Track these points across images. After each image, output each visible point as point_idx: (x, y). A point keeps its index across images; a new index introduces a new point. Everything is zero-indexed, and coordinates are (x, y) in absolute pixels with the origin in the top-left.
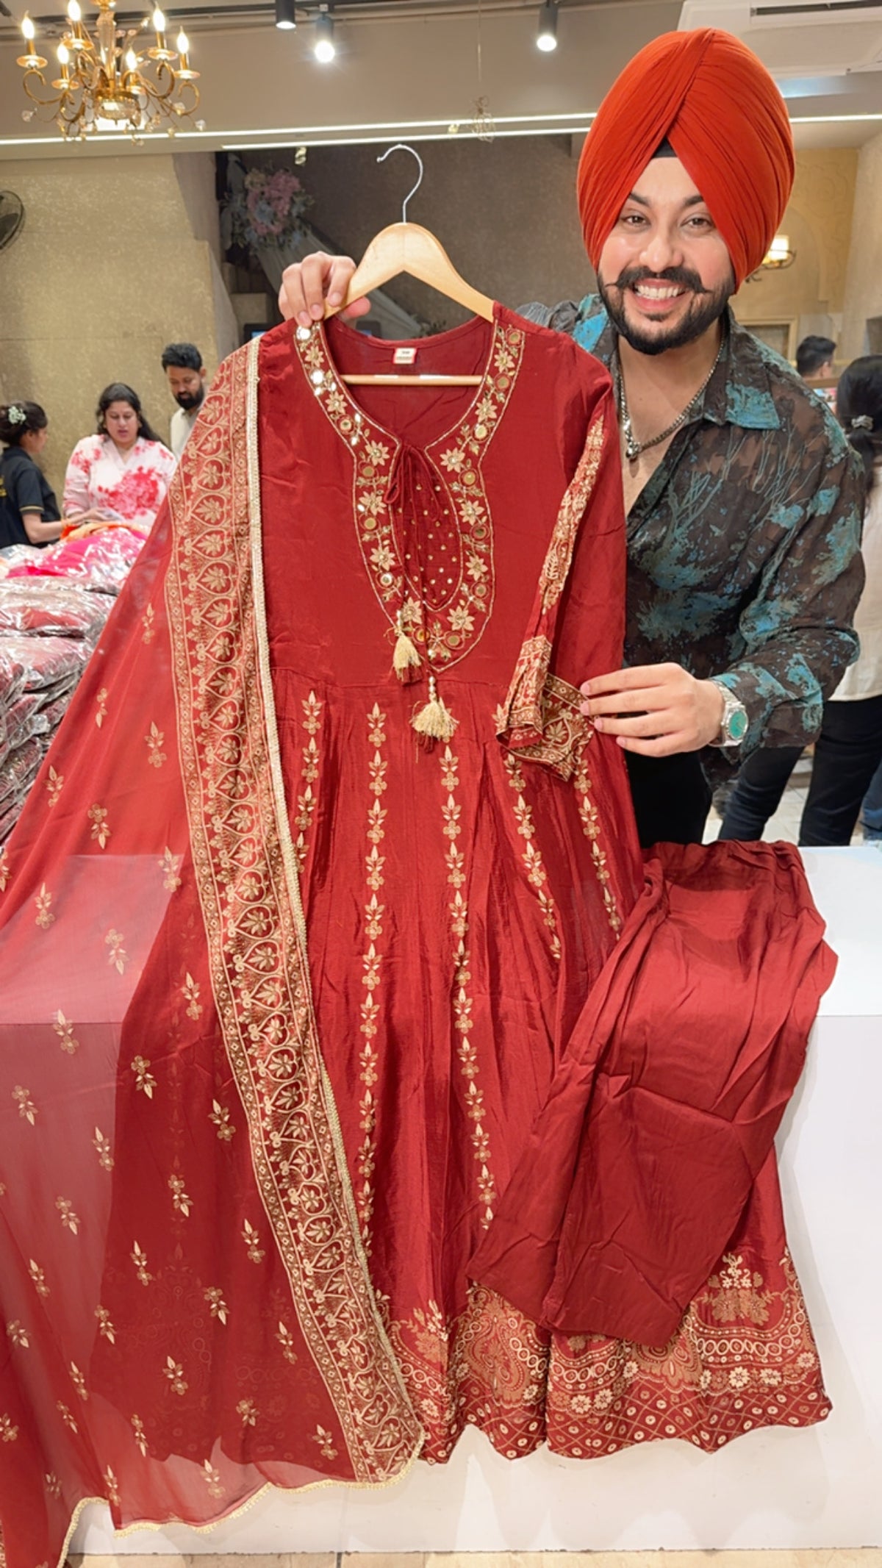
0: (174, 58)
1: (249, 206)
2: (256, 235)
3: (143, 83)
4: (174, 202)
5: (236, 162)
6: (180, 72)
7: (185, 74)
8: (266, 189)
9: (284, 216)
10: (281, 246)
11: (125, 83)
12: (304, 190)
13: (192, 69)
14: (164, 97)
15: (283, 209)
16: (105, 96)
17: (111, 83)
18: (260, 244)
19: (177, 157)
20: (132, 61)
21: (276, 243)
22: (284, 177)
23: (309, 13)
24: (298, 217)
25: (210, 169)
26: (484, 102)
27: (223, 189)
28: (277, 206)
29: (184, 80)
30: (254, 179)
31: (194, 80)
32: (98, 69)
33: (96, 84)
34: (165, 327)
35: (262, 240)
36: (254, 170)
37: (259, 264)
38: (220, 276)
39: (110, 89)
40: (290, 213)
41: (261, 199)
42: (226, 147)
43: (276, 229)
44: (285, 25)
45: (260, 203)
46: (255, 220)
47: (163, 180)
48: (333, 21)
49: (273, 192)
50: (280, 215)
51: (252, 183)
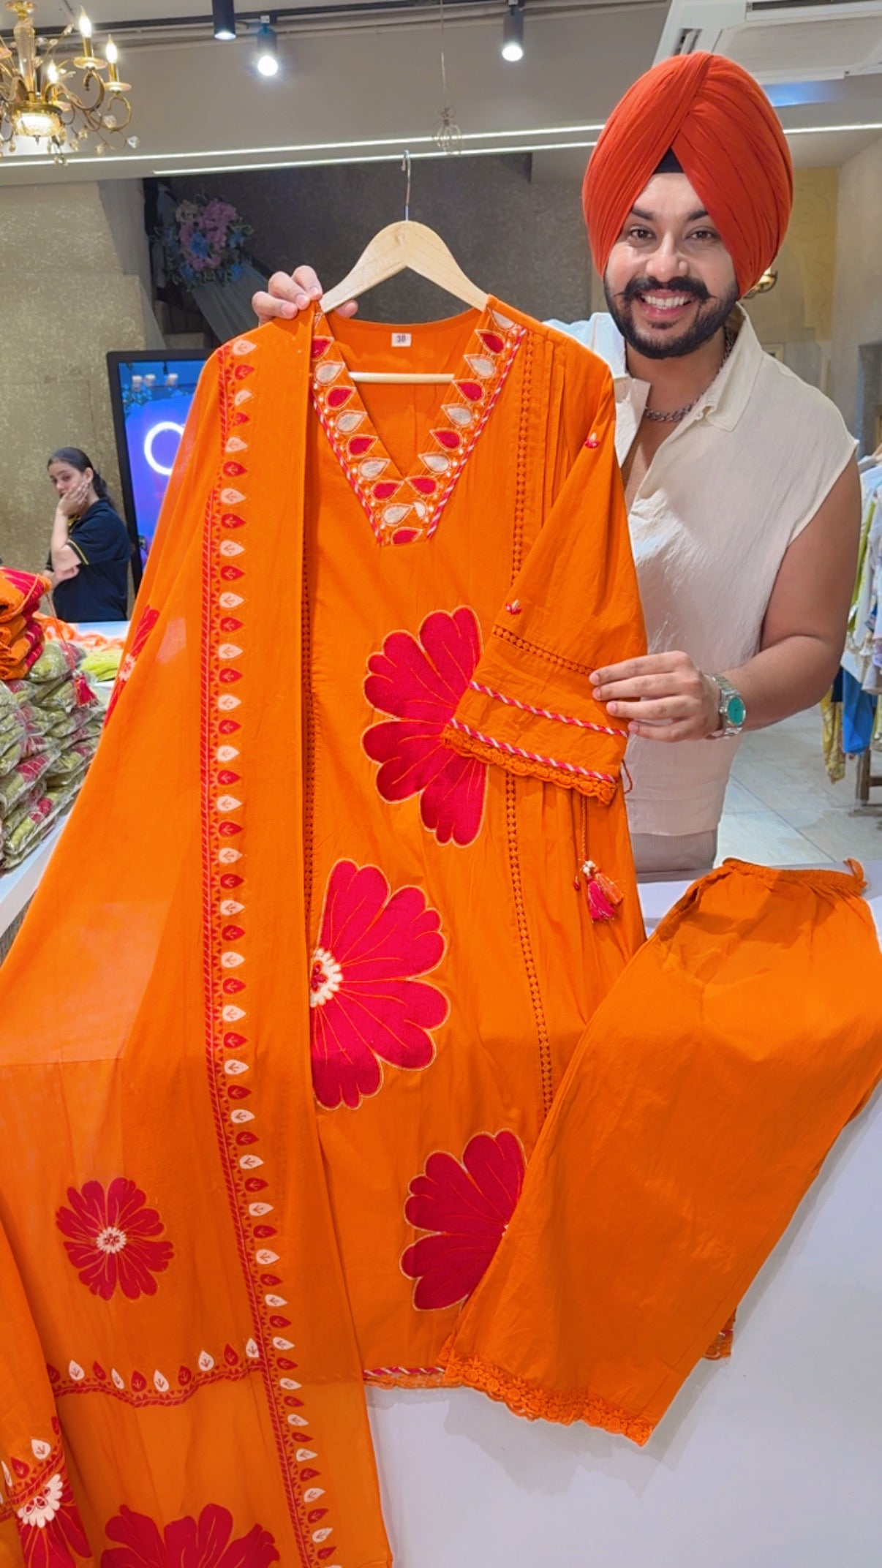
0: (103, 67)
1: (182, 240)
2: (192, 270)
3: (68, 97)
4: (100, 234)
5: (166, 192)
6: (109, 84)
7: (115, 85)
8: (200, 220)
9: (221, 248)
10: (221, 281)
11: (47, 98)
12: (241, 218)
13: (121, 81)
14: (92, 110)
15: (220, 239)
16: (24, 108)
17: (31, 96)
18: (197, 279)
19: (103, 185)
20: (54, 74)
21: (214, 278)
22: (218, 205)
23: (248, 25)
24: (238, 247)
25: (138, 200)
26: (450, 112)
27: (153, 222)
28: (212, 238)
29: (113, 92)
30: (186, 212)
31: (125, 93)
32: (16, 80)
33: (14, 96)
34: (92, 369)
35: (198, 275)
36: (185, 201)
37: (194, 302)
38: (152, 315)
39: (30, 103)
40: (228, 245)
41: (195, 231)
42: (158, 173)
43: (213, 262)
44: (225, 35)
45: (194, 235)
46: (190, 255)
47: (88, 209)
48: (275, 34)
49: (207, 222)
50: (217, 247)
51: (183, 214)
